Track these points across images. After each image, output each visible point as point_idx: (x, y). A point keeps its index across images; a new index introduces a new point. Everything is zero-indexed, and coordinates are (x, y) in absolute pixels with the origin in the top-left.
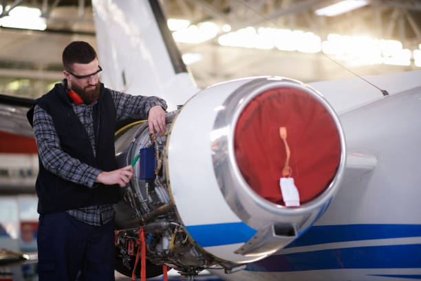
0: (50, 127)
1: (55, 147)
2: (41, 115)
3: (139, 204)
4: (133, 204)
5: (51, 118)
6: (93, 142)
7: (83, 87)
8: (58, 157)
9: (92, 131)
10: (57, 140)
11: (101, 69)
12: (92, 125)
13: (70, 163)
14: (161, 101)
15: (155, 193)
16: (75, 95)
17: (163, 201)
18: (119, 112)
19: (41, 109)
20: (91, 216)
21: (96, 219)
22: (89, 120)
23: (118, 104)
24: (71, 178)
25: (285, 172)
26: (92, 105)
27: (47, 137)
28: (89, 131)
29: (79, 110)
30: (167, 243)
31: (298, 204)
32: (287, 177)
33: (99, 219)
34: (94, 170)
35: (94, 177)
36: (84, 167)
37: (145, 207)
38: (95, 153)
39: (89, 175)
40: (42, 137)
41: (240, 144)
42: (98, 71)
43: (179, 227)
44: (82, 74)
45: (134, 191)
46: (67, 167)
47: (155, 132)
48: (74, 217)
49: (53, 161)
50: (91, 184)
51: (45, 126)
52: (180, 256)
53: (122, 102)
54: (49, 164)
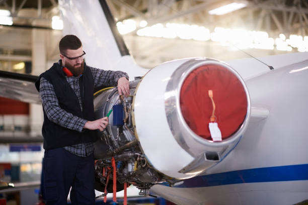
0: (52, 92)
1: (56, 106)
2: (46, 84)
3: (112, 142)
4: (107, 142)
5: (52, 85)
6: (80, 102)
7: (73, 65)
8: (58, 112)
9: (79, 94)
10: (57, 100)
11: (85, 53)
12: (79, 90)
13: (67, 116)
14: (125, 74)
15: (123, 134)
16: (67, 70)
17: (128, 140)
18: (96, 82)
19: (45, 80)
20: (80, 150)
21: (83, 152)
22: (77, 87)
23: (95, 76)
24: (67, 126)
25: (212, 119)
26: (79, 77)
27: (50, 99)
28: (78, 94)
29: (70, 80)
30: (131, 168)
31: (221, 140)
32: (213, 122)
33: (85, 152)
34: (82, 120)
35: (83, 125)
36: (76, 118)
37: (116, 144)
38: (82, 108)
39: (79, 124)
40: (47, 99)
41: (184, 102)
42: (83, 55)
43: (140, 156)
44: (73, 57)
45: (109, 134)
46: (65, 119)
47: (123, 94)
48: (68, 151)
49: (55, 115)
50: (81, 129)
51: (48, 91)
52: (140, 175)
53: (98, 75)
54: (52, 117)
